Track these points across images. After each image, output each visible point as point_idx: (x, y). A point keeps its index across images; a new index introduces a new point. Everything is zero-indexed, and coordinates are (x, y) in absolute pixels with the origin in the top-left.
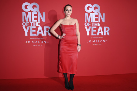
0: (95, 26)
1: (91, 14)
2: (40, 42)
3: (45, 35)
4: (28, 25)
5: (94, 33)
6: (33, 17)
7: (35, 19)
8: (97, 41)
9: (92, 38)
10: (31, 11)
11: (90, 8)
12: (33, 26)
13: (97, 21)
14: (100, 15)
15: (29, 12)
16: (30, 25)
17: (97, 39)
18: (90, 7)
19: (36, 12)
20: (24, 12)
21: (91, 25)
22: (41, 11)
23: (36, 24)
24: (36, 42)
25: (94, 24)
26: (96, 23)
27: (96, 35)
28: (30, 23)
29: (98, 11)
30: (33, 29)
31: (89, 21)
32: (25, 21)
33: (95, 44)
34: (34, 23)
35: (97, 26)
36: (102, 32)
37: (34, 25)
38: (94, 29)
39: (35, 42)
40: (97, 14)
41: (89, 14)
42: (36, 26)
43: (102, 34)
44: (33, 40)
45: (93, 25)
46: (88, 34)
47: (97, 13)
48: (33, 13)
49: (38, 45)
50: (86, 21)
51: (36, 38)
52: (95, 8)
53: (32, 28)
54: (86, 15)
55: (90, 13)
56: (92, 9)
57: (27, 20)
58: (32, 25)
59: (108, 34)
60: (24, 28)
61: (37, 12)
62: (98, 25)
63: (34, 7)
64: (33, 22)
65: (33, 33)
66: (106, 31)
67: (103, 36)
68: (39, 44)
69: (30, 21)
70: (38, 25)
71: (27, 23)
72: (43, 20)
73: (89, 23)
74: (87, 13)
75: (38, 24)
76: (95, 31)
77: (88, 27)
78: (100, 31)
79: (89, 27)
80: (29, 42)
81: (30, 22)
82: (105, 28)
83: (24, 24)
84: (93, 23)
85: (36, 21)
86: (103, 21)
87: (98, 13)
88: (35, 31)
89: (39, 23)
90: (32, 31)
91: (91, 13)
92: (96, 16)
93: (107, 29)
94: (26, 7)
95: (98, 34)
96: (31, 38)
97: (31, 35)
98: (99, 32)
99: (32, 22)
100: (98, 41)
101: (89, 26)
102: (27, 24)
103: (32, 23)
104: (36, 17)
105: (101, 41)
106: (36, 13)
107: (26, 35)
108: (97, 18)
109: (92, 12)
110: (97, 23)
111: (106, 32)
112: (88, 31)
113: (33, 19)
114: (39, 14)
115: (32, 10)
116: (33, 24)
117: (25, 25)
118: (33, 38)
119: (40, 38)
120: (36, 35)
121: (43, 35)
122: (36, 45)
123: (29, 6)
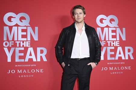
0: (112, 45)
2: (30, 71)
3: (39, 60)
4: (13, 46)
5: (112, 56)
6: (21, 33)
7: (23, 36)
8: (115, 68)
9: (108, 63)
10: (17, 25)
12: (20, 46)
13: (115, 39)
14: (118, 30)
15: (14, 26)
16: (15, 45)
17: (116, 66)
18: (104, 19)
19: (25, 26)
20: (7, 26)
22: (32, 25)
23: (24, 44)
24: (25, 71)
25: (110, 43)
26: (113, 42)
27: (113, 59)
28: (16, 42)
29: (115, 24)
30: (20, 52)
31: (103, 39)
32: (8, 40)
33: (113, 73)
34: (22, 42)
35: (115, 45)
36: (122, 55)
37: (21, 46)
38: (111, 50)
39: (22, 71)
40: (115, 29)
42: (25, 47)
43: (123, 58)
44: (20, 68)
45: (109, 45)
47: (115, 27)
48: (20, 28)
49: (27, 76)
51: (24, 66)
52: (112, 20)
53: (18, 49)
54: (99, 30)
55: (104, 28)
56: (106, 22)
57: (11, 38)
58: (18, 46)
59: (132, 58)
60: (6, 50)
61: (27, 27)
62: (116, 44)
63: (22, 19)
64: (20, 41)
65: (20, 57)
66: (129, 53)
67: (125, 60)
68: (28, 74)
69: (16, 39)
70: (27, 46)
71: (11, 42)
72: (36, 38)
73: (103, 42)
74: (99, 27)
75: (27, 44)
76: (113, 53)
78: (120, 53)
80: (13, 71)
81: (15, 41)
82: (126, 48)
83: (6, 44)
84: (109, 42)
85: (25, 39)
86: (124, 39)
87: (116, 28)
88: (22, 54)
89: (30, 42)
90: (18, 54)
92: (113, 31)
93: (129, 51)
94: (10, 19)
95: (117, 58)
96: (16, 66)
97: (17, 60)
98: (118, 55)
99: (18, 41)
100: (117, 68)
103: (18, 43)
104: (25, 33)
105: (122, 68)
106: (25, 28)
107: (9, 60)
108: (114, 34)
109: (107, 26)
110: (115, 42)
111: (129, 55)
113: (20, 36)
114: (30, 30)
115: (19, 23)
116: (20, 44)
117: (8, 46)
118: (19, 66)
119: (30, 65)
120: (24, 61)
121: (34, 60)
122: (25, 76)
123: (15, 18)
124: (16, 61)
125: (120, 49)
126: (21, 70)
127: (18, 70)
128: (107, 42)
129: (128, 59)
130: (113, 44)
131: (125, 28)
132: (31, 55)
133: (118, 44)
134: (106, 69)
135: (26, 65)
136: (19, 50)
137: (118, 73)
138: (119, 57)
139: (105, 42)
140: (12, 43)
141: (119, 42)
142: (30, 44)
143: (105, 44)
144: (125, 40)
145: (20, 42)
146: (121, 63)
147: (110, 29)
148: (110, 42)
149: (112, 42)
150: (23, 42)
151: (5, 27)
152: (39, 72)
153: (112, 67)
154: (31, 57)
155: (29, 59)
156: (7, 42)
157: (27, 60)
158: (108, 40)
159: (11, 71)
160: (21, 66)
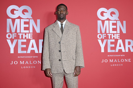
0: (112, 38)
1: (106, 22)
4: (15, 38)
5: (112, 48)
6: (23, 26)
7: (26, 29)
9: (108, 56)
10: (19, 18)
11: (104, 14)
12: (22, 38)
13: (115, 32)
14: (119, 23)
15: (17, 18)
16: (17, 37)
19: (28, 19)
20: (10, 18)
21: (107, 38)
22: (35, 17)
23: (27, 36)
24: (27, 62)
25: (111, 36)
26: (114, 35)
27: (114, 51)
28: (19, 34)
30: (23, 43)
31: (103, 31)
32: (11, 32)
33: (113, 65)
34: (24, 34)
35: (115, 38)
36: (122, 48)
37: (24, 38)
38: (112, 43)
39: (25, 63)
40: (115, 22)
41: (103, 22)
42: (27, 39)
43: (123, 51)
45: (109, 38)
46: (103, 51)
47: (115, 20)
48: (22, 21)
49: (29, 67)
50: (99, 32)
51: (26, 57)
52: (112, 13)
53: (20, 41)
54: (99, 23)
55: (104, 20)
57: (13, 30)
58: (20, 38)
60: (9, 41)
61: (29, 19)
62: (117, 36)
63: (24, 11)
65: (23, 49)
66: (129, 46)
68: (31, 65)
69: (18, 31)
70: (30, 38)
71: (13, 34)
73: (103, 35)
74: (100, 20)
75: (30, 36)
76: (113, 46)
77: (102, 40)
78: (120, 46)
79: (104, 40)
80: (16, 63)
81: (17, 33)
82: (127, 41)
83: (9, 36)
84: (109, 35)
85: (27, 31)
86: (124, 31)
87: (117, 21)
88: (25, 46)
89: (32, 34)
90: (20, 46)
91: (106, 20)
92: (113, 24)
93: (129, 43)
94: (12, 11)
95: (117, 51)
96: (19, 57)
97: (20, 51)
98: (118, 48)
99: (20, 33)
100: (117, 61)
101: (103, 38)
102: (14, 36)
103: (20, 35)
104: (27, 26)
105: (122, 60)
106: (28, 20)
107: (12, 52)
108: (115, 27)
109: (108, 19)
110: (115, 35)
111: (129, 48)
112: (102, 46)
113: (22, 29)
114: (32, 22)
116: (22, 36)
117: (10, 38)
118: (22, 57)
119: (32, 57)
120: (27, 52)
121: (36, 52)
122: (27, 67)
123: (18, 10)
124: (18, 53)
125: (120, 41)
126: (23, 61)
127: (21, 61)
128: (108, 34)
129: (128, 51)
130: (114, 36)
131: (125, 21)
132: (33, 47)
133: (118, 37)
134: (106, 61)
135: (28, 57)
136: (22, 42)
137: (118, 65)
138: (119, 49)
139: (105, 34)
140: (15, 35)
141: (119, 34)
142: (32, 36)
143: (105, 36)
144: (126, 33)
145: (22, 34)
146: (121, 56)
147: (111, 22)
148: (111, 34)
149: (112, 35)
150: (26, 34)
151: (8, 20)
152: (40, 63)
153: (113, 60)
154: (33, 49)
155: (31, 51)
156: (10, 34)
157: (29, 52)
158: (108, 33)
159: (13, 62)
160: (23, 57)
